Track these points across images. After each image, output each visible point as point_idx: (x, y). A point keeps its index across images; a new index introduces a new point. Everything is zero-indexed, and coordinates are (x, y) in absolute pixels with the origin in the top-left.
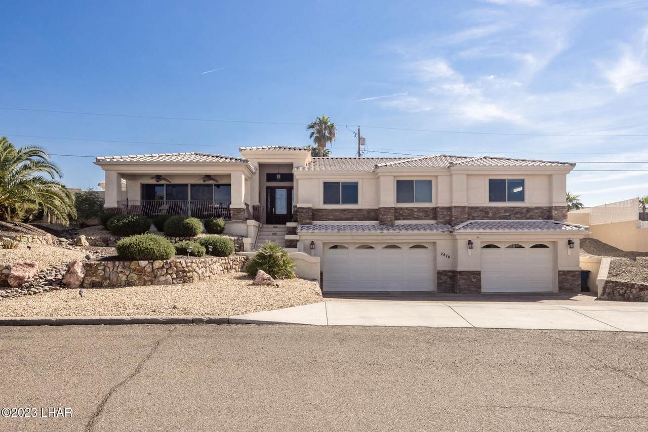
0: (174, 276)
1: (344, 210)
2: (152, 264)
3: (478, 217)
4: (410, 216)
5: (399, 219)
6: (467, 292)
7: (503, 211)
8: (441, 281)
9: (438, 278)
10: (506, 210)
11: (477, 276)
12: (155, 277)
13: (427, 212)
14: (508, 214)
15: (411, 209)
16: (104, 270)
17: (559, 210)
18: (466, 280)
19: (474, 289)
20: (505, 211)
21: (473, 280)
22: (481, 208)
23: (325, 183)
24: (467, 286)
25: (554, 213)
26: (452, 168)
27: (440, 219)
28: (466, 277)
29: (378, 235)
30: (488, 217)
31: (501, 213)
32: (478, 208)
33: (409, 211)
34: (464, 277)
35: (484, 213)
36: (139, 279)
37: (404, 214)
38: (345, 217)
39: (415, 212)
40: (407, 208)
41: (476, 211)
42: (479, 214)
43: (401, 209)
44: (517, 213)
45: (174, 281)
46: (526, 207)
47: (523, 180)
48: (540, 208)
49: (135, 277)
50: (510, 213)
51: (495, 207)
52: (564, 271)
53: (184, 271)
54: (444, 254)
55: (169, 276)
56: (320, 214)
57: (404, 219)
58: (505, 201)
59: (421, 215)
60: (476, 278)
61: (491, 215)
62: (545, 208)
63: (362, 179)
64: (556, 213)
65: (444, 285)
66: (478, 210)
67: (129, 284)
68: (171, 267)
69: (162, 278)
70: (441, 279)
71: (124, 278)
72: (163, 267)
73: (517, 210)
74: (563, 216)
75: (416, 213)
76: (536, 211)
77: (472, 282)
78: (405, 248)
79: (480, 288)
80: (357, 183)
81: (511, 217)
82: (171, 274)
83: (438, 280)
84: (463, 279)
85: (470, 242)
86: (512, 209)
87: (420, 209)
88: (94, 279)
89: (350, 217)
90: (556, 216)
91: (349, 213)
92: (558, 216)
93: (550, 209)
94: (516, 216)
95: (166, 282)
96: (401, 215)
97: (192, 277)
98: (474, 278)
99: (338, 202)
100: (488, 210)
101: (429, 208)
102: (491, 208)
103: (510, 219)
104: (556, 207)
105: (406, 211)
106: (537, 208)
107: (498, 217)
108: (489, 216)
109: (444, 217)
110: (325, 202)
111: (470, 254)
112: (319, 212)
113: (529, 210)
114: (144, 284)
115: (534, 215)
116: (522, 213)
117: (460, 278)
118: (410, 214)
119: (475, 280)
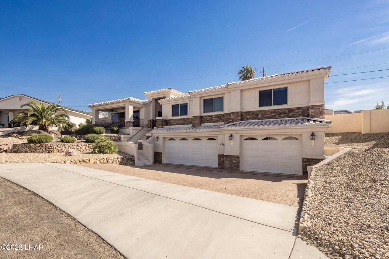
0: (44, 150)
1: (181, 119)
2: (35, 145)
3: (251, 118)
4: (210, 120)
5: (204, 123)
6: (230, 169)
7: (269, 113)
8: (220, 161)
9: (219, 159)
10: (272, 112)
11: (237, 159)
12: (36, 150)
13: (220, 117)
14: (273, 115)
15: (211, 116)
16: (18, 147)
17: (315, 108)
18: (229, 161)
19: (235, 168)
20: (270, 112)
21: (234, 161)
22: (253, 112)
23: (173, 106)
24: (230, 165)
25: (311, 111)
26: (228, 87)
27: (226, 121)
28: (230, 159)
29: (185, 133)
30: (257, 118)
31: (268, 114)
32: (250, 112)
33: (210, 118)
34: (228, 159)
35: (255, 115)
36: (29, 151)
37: (207, 120)
38: (181, 123)
39: (213, 117)
40: (209, 116)
41: (249, 114)
42: (252, 116)
43: (206, 116)
44: (281, 113)
45: (43, 152)
46: (289, 109)
47: (287, 88)
48: (302, 108)
49: (28, 149)
50: (275, 114)
51: (263, 111)
52: (308, 159)
53: (49, 148)
54: (222, 144)
55: (41, 150)
56: (170, 122)
57: (207, 123)
58: (271, 105)
59: (217, 119)
60: (236, 161)
61: (260, 116)
62: (305, 108)
63: (189, 101)
64: (313, 111)
65: (222, 164)
66: (251, 113)
67: (25, 152)
68: (43, 146)
69: (38, 151)
70: (220, 160)
71: (24, 150)
72: (39, 146)
73: (281, 111)
74: (320, 113)
75: (214, 119)
76: (298, 111)
77: (234, 163)
78: (204, 140)
79: (239, 167)
80: (187, 104)
81: (275, 117)
82: (42, 149)
83: (218, 160)
84: (228, 161)
85: (231, 136)
86: (277, 111)
87: (216, 116)
88: (15, 150)
89: (183, 123)
90: (312, 113)
91: (183, 121)
92: (314, 113)
93: (308, 109)
94: (280, 116)
95: (40, 152)
96: (206, 120)
97: (53, 151)
98: (235, 161)
99: (178, 115)
100: (258, 113)
101: (221, 115)
102: (260, 111)
103: (275, 118)
104: (312, 106)
105: (208, 117)
106: (298, 108)
107: (266, 118)
108: (259, 117)
109: (228, 120)
110: (173, 116)
111: (232, 144)
112: (170, 121)
113: (291, 110)
114: (31, 153)
115: (295, 114)
116: (284, 113)
117: (226, 159)
118: (211, 119)
119: (235, 162)
